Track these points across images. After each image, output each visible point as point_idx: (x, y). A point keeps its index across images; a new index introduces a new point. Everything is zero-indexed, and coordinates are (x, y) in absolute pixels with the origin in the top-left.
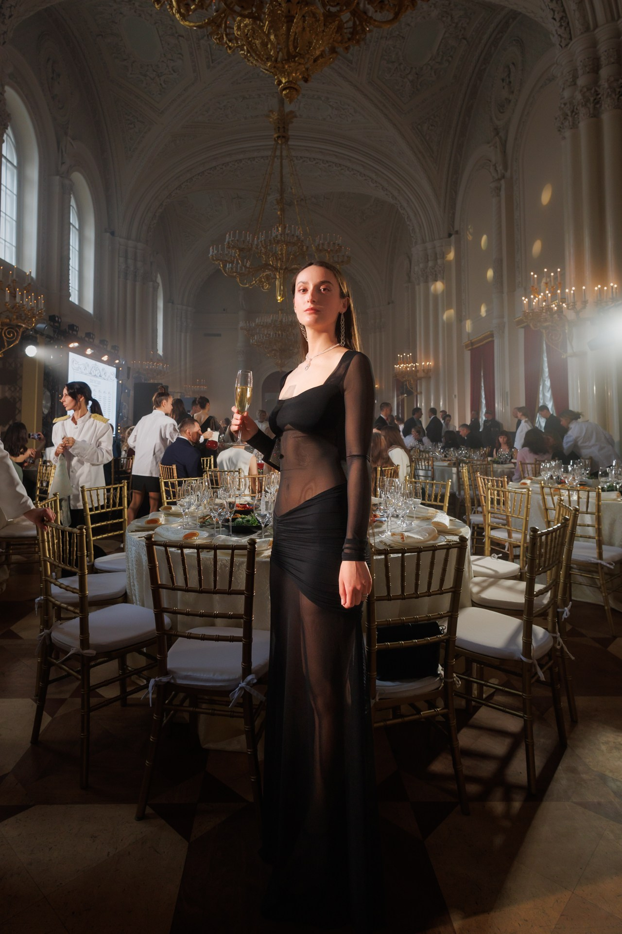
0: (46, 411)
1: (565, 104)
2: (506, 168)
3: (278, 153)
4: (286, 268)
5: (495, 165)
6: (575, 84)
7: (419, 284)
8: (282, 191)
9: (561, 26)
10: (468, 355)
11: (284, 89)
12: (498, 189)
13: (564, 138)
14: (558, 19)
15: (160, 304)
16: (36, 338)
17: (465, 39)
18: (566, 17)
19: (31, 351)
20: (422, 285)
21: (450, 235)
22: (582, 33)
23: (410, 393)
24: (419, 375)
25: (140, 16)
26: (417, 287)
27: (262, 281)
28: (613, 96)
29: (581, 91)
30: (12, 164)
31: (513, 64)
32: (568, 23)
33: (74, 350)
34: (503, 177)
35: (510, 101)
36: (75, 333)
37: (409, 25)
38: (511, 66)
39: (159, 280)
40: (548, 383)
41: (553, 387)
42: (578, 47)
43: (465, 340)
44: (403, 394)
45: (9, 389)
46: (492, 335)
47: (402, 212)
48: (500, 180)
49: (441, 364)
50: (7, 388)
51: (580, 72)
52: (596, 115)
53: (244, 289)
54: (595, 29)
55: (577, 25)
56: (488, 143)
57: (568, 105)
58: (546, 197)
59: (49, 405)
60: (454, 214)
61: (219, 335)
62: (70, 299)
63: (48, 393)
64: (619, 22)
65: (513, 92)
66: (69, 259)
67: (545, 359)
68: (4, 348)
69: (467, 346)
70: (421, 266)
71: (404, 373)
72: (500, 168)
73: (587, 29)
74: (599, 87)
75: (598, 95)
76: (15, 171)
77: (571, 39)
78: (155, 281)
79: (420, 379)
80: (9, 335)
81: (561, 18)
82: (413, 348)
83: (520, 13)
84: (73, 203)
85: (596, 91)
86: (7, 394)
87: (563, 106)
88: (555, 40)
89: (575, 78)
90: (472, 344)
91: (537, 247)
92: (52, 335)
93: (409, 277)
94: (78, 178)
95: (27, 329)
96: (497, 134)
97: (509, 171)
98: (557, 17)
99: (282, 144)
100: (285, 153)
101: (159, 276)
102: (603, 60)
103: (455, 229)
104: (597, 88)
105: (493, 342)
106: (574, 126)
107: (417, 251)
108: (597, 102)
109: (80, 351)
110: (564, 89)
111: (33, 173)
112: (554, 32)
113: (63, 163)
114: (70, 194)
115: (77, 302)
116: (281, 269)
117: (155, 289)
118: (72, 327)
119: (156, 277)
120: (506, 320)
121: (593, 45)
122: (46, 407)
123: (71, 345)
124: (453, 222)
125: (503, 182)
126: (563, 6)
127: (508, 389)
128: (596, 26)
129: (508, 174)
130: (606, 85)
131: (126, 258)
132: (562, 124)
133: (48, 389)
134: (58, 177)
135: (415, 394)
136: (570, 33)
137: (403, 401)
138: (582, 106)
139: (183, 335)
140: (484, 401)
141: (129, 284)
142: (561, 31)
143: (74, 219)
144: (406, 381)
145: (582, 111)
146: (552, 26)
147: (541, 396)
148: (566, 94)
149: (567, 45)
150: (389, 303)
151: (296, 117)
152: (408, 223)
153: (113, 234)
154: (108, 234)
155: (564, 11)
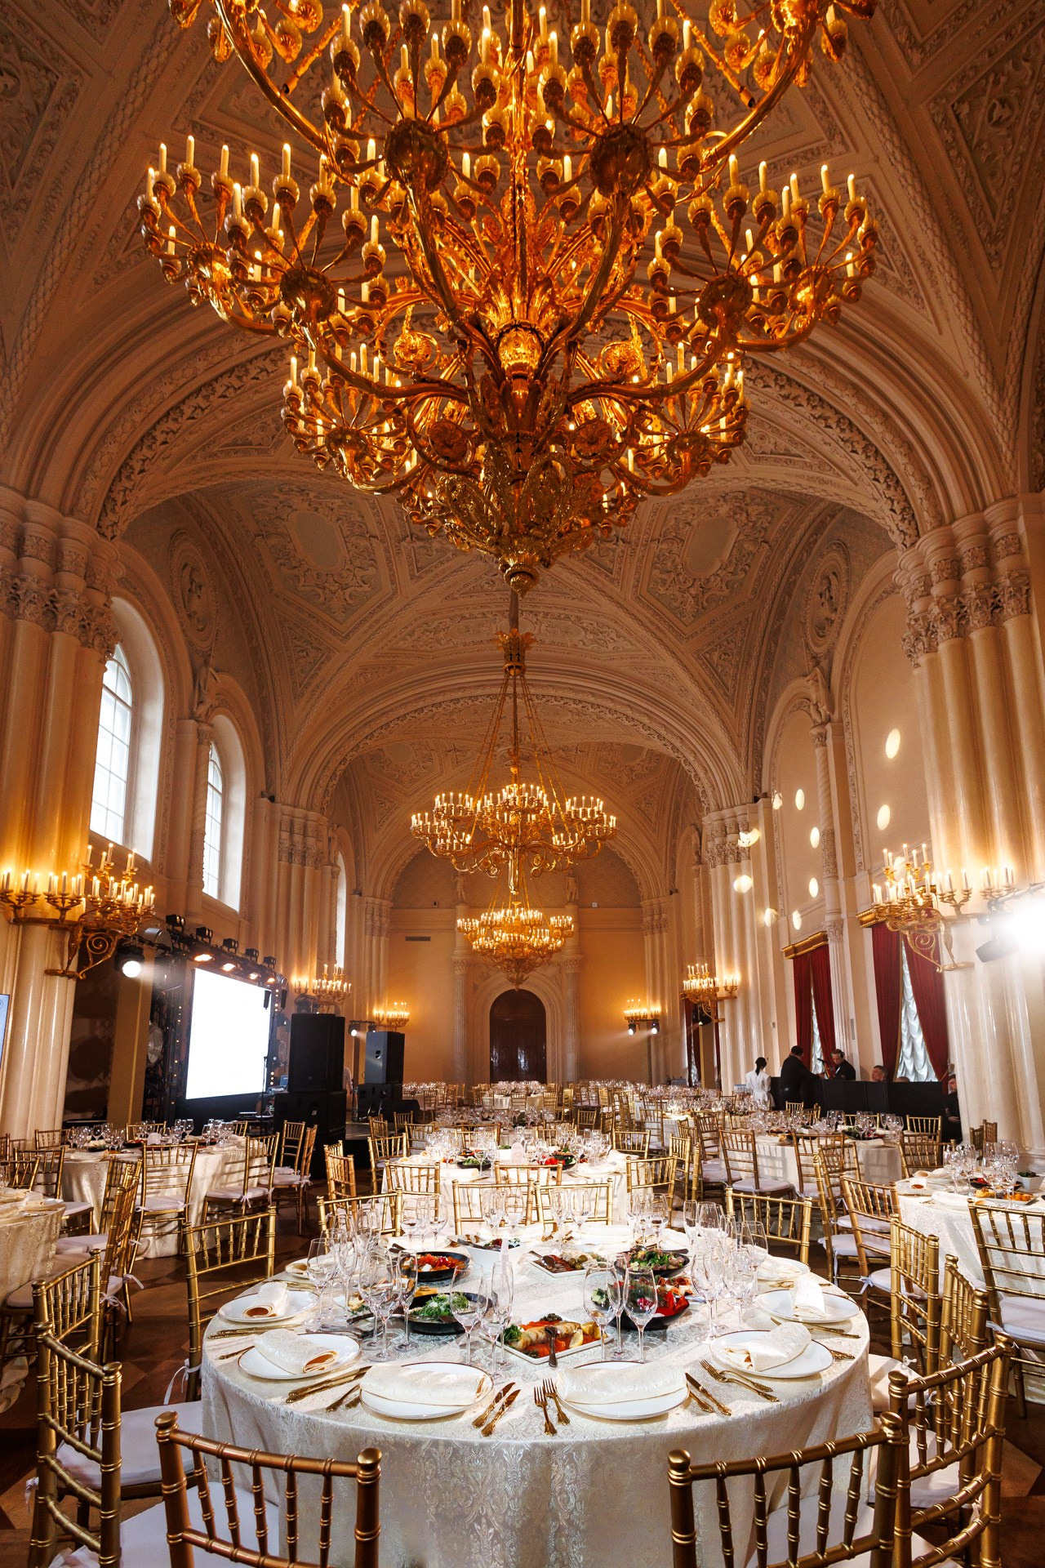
0: (153, 1059)
1: (916, 620)
2: (832, 708)
3: (510, 690)
4: (524, 846)
5: (816, 705)
6: (929, 594)
7: (714, 867)
8: (516, 741)
9: (903, 519)
10: (789, 965)
11: (513, 575)
12: (823, 737)
13: (918, 665)
14: (898, 511)
15: (342, 895)
16: (141, 950)
17: (767, 542)
18: (910, 507)
19: (132, 969)
20: (719, 867)
21: (756, 799)
22: (933, 528)
23: (707, 1021)
24: (719, 994)
25: (316, 510)
26: (712, 870)
27: (487, 864)
28: (985, 607)
29: (938, 602)
30: (124, 703)
31: (834, 573)
32: (913, 515)
33: (204, 966)
34: (829, 720)
35: (832, 622)
36: (207, 940)
37: (689, 524)
38: (832, 577)
39: (341, 862)
40: (913, 1007)
41: (922, 1014)
42: (929, 545)
43: (785, 945)
44: (696, 1021)
45: (102, 1024)
46: (824, 937)
47: (687, 768)
48: (823, 724)
49: (750, 979)
50: (98, 1023)
51: (935, 578)
52: (961, 634)
53: (463, 874)
54: (951, 523)
55: (926, 517)
56: (806, 676)
57: (921, 622)
58: (893, 745)
59: (159, 1048)
60: (760, 770)
61: (428, 939)
62: (205, 890)
63: (158, 1031)
64: (986, 512)
65: (836, 610)
66: (204, 834)
67: (906, 971)
68: (87, 965)
69: (787, 953)
70: (717, 841)
71: (697, 993)
72: (823, 709)
73: (941, 523)
74: (964, 596)
75: (963, 607)
76: (129, 713)
77: (918, 536)
78: (334, 865)
79: (722, 999)
80: (97, 945)
81: (903, 510)
82: (709, 957)
83: (843, 507)
84: (214, 755)
85: (959, 602)
86: (98, 1033)
87: (913, 623)
88: (896, 537)
89: (928, 585)
90: (795, 950)
91: (884, 817)
92: (170, 945)
93: (700, 857)
94: (224, 723)
95: (127, 936)
96: (817, 664)
97: (836, 713)
98: (896, 507)
99: (515, 676)
100: (519, 690)
101: (340, 856)
102: (967, 562)
103: (764, 791)
104: (961, 599)
105: (826, 947)
106: (932, 649)
107: (710, 821)
108: (962, 617)
109: (214, 967)
110: (912, 601)
111: (155, 714)
112: (894, 528)
113: (201, 702)
114: (209, 744)
115: (214, 894)
116: (516, 846)
117: (335, 875)
118: (201, 931)
119: (336, 858)
120: (844, 916)
121: (951, 542)
122: (153, 1052)
123: (199, 958)
124: (760, 781)
125: (829, 727)
126: (904, 493)
127: (852, 1016)
128: (953, 519)
129: (836, 716)
130: (974, 595)
131: (292, 833)
132: (914, 646)
133: (160, 1026)
134: (192, 721)
135: (714, 1021)
136: (917, 528)
137: (697, 1032)
138: (942, 623)
139: (374, 939)
140: (817, 1032)
141: (295, 867)
142: (903, 526)
143: (214, 777)
144: (701, 1003)
145: (942, 629)
146: (891, 522)
147: (904, 1025)
148: (917, 607)
149: (913, 544)
150: (671, 893)
151: (534, 641)
152: (696, 783)
153: (272, 799)
154: (266, 800)
155: (906, 500)
